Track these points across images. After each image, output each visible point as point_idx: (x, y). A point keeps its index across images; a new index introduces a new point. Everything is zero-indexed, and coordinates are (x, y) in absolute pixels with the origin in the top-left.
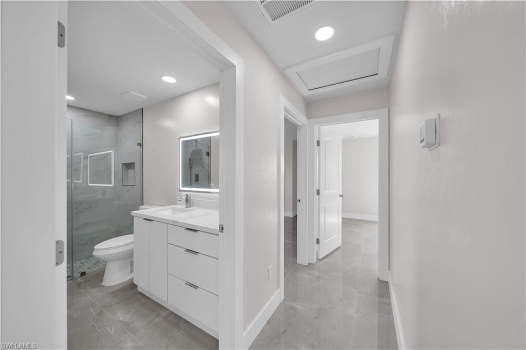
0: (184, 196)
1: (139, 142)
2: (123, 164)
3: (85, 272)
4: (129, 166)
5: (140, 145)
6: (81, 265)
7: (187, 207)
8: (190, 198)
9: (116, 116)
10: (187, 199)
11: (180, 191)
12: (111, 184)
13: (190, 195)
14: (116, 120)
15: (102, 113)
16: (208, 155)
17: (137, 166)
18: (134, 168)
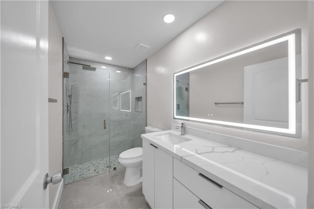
0: (179, 124)
1: (145, 83)
2: (136, 98)
3: (116, 168)
4: (139, 99)
5: (145, 84)
6: (115, 159)
7: (182, 135)
8: (185, 126)
9: (132, 69)
10: (182, 127)
11: (174, 118)
12: (130, 110)
13: (185, 123)
14: (132, 70)
15: (125, 67)
16: (187, 90)
17: (143, 99)
18: (142, 101)
